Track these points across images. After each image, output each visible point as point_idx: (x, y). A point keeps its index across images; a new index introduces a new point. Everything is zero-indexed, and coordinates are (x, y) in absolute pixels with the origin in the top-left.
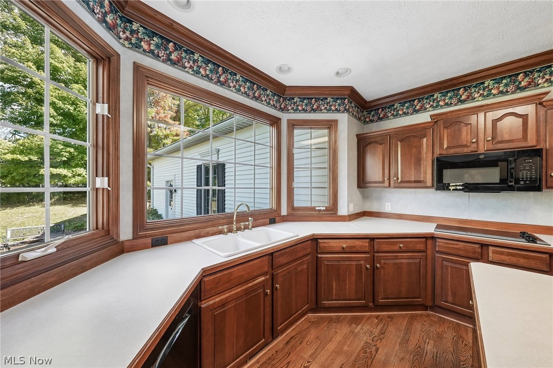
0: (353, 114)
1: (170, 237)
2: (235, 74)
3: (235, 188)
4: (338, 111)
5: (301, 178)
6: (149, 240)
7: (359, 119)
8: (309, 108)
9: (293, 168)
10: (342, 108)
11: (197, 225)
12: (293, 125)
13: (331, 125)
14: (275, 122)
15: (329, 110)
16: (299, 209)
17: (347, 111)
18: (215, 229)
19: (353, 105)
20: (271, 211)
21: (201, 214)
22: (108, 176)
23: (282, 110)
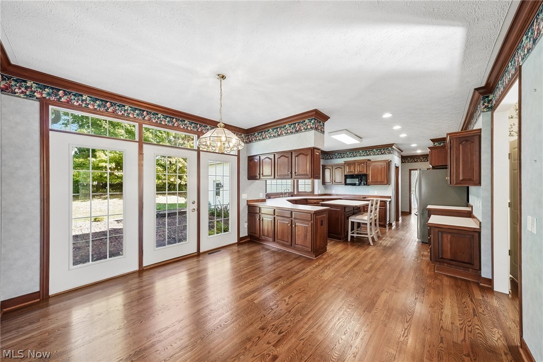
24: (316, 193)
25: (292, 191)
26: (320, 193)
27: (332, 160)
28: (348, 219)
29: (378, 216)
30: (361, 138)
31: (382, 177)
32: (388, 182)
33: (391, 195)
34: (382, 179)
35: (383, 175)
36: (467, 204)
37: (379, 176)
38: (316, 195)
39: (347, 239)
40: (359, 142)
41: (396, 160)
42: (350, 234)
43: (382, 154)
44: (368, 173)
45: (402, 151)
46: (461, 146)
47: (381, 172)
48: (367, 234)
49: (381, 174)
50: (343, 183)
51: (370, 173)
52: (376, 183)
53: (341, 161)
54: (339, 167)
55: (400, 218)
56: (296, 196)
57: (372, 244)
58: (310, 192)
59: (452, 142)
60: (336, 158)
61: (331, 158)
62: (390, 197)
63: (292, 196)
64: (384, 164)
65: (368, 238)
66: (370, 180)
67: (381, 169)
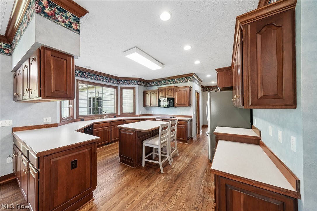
0: (141, 85)
1: (85, 119)
2: (102, 77)
3: (109, 107)
4: (135, 84)
5: (125, 104)
6: (80, 119)
7: (144, 86)
8: (127, 83)
9: (122, 101)
10: (137, 84)
11: (92, 117)
12: (122, 88)
13: (133, 88)
14: (116, 88)
15: (133, 84)
16: (124, 113)
17: (139, 84)
18: (97, 118)
19: (141, 82)
20: (115, 114)
21: (91, 114)
22: (72, 105)
23: (118, 84)
24: (137, 113)
25: (116, 113)
26: (141, 113)
27: (151, 87)
28: (142, 143)
29: (176, 136)
30: (163, 64)
31: (184, 100)
32: (189, 104)
33: (192, 115)
34: (184, 102)
35: (185, 99)
36: (251, 126)
37: (183, 99)
38: (137, 116)
39: (142, 165)
40: (161, 68)
41: (196, 87)
42: (144, 160)
43: (186, 82)
44: (175, 97)
45: (202, 82)
46: (259, 37)
47: (184, 96)
48: (166, 154)
49: (184, 98)
50: (158, 106)
51: (176, 97)
52: (181, 105)
53: (156, 88)
54: (154, 92)
55: (201, 131)
56: (119, 116)
57: (162, 172)
58: (132, 113)
59: (244, 33)
60: (154, 86)
61: (151, 86)
62: (191, 117)
63: (115, 117)
64: (186, 89)
65: (159, 164)
66: (176, 102)
67: (184, 93)
